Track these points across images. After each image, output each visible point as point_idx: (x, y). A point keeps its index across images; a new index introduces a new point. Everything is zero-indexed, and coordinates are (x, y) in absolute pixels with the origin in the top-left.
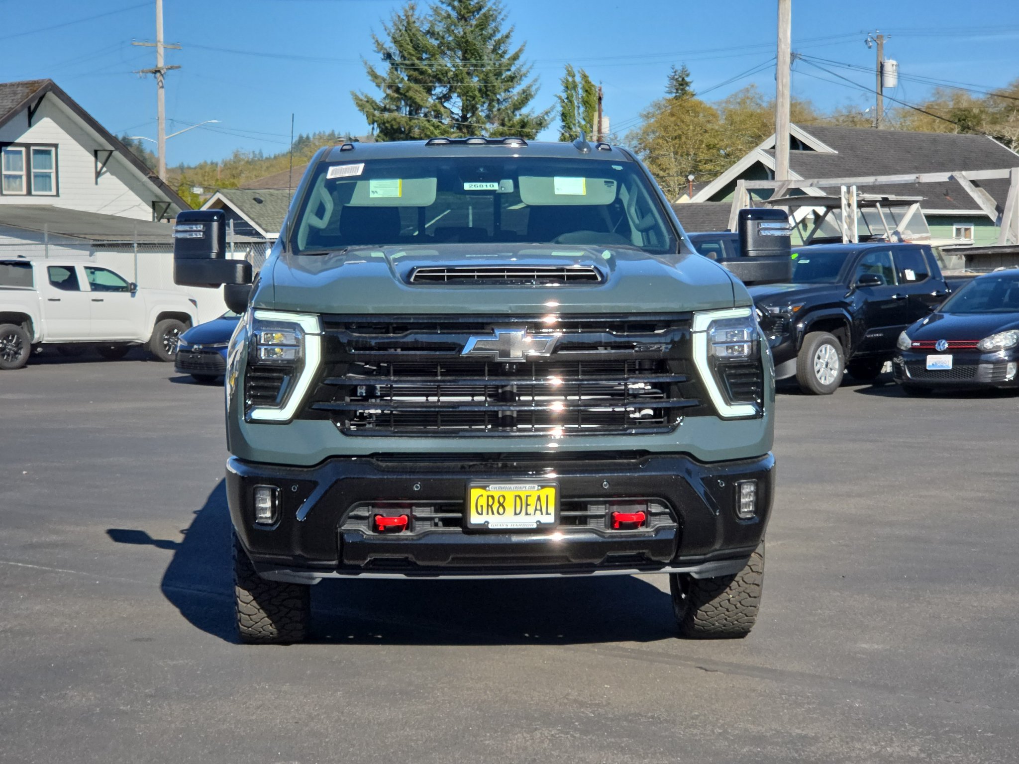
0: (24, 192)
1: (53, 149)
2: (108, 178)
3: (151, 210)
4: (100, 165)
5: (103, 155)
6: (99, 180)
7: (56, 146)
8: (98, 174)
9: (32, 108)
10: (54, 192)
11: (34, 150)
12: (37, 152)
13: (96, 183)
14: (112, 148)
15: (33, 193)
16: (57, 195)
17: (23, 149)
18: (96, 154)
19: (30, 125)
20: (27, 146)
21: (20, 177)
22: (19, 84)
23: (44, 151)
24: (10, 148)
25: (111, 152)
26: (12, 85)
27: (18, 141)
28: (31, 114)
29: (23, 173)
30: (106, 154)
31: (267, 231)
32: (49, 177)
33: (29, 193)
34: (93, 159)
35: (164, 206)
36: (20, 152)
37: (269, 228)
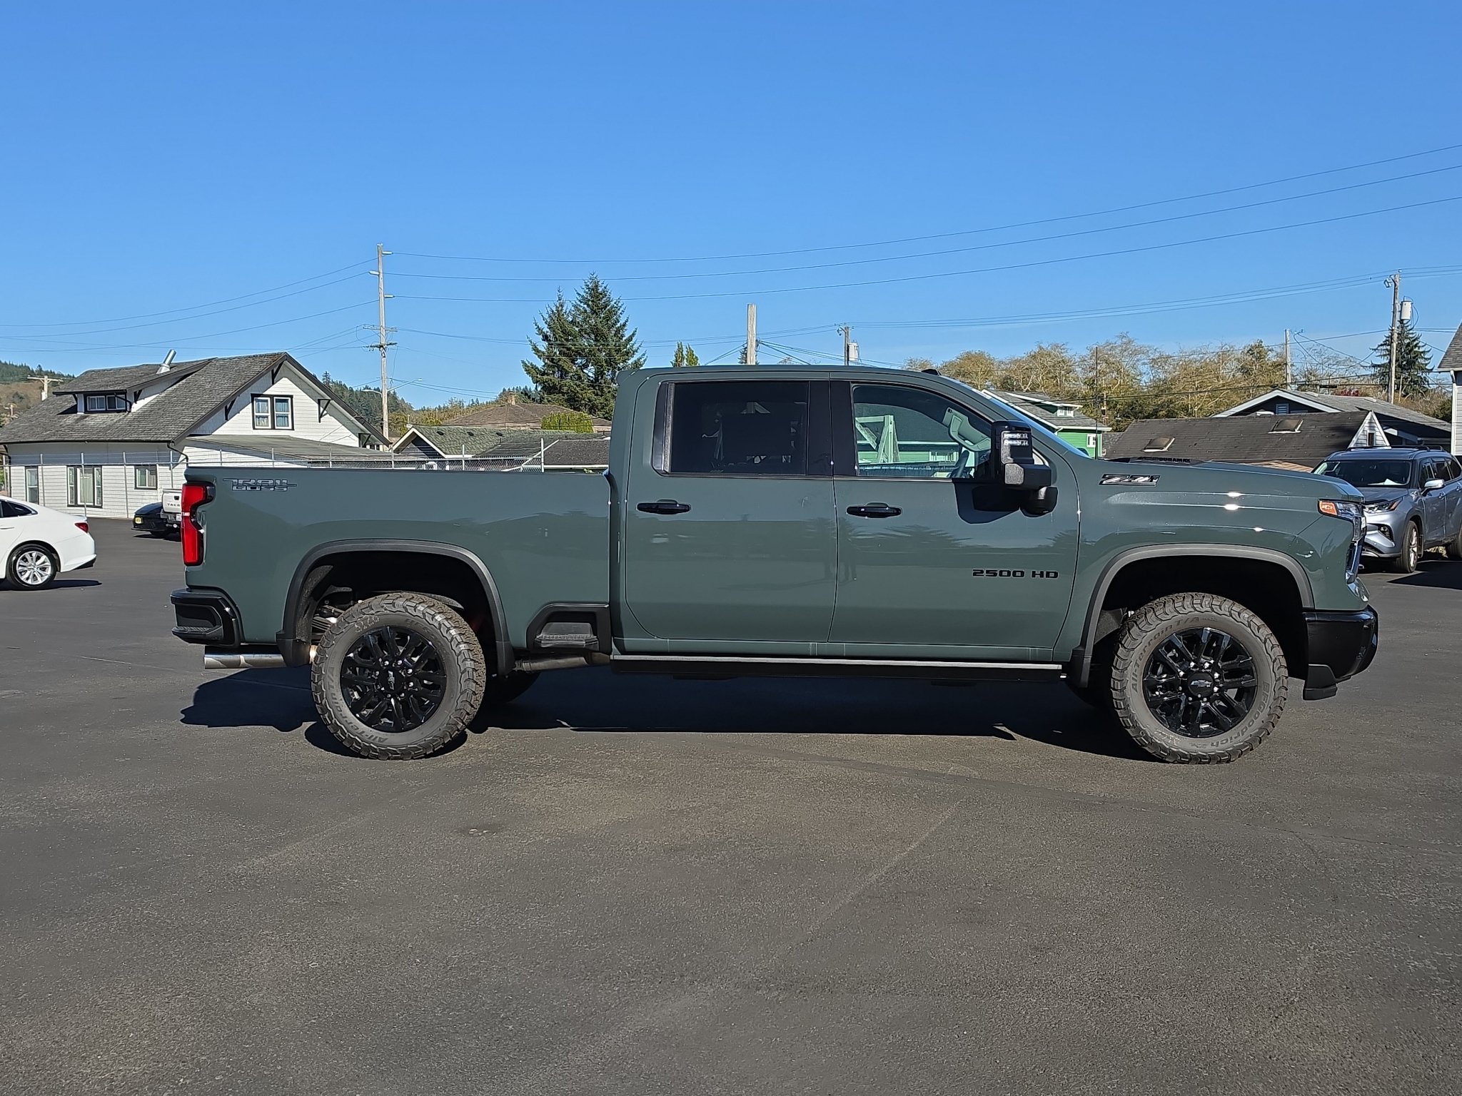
0: (270, 427)
1: (290, 399)
2: (327, 418)
3: (357, 439)
4: (322, 409)
5: (324, 403)
6: (321, 419)
7: (291, 397)
8: (321, 416)
9: (275, 371)
10: (290, 427)
11: (276, 399)
12: (277, 401)
13: (320, 422)
14: (329, 398)
15: (276, 427)
16: (293, 429)
17: (269, 399)
18: (319, 402)
19: (273, 384)
20: (272, 397)
21: (267, 417)
22: (265, 356)
23: (285, 399)
24: (259, 398)
25: (329, 400)
26: (261, 356)
27: (265, 393)
28: (274, 376)
29: (269, 414)
30: (327, 401)
31: (445, 454)
32: (287, 417)
33: (273, 428)
34: (317, 405)
35: (367, 436)
36: (267, 401)
37: (448, 452)
